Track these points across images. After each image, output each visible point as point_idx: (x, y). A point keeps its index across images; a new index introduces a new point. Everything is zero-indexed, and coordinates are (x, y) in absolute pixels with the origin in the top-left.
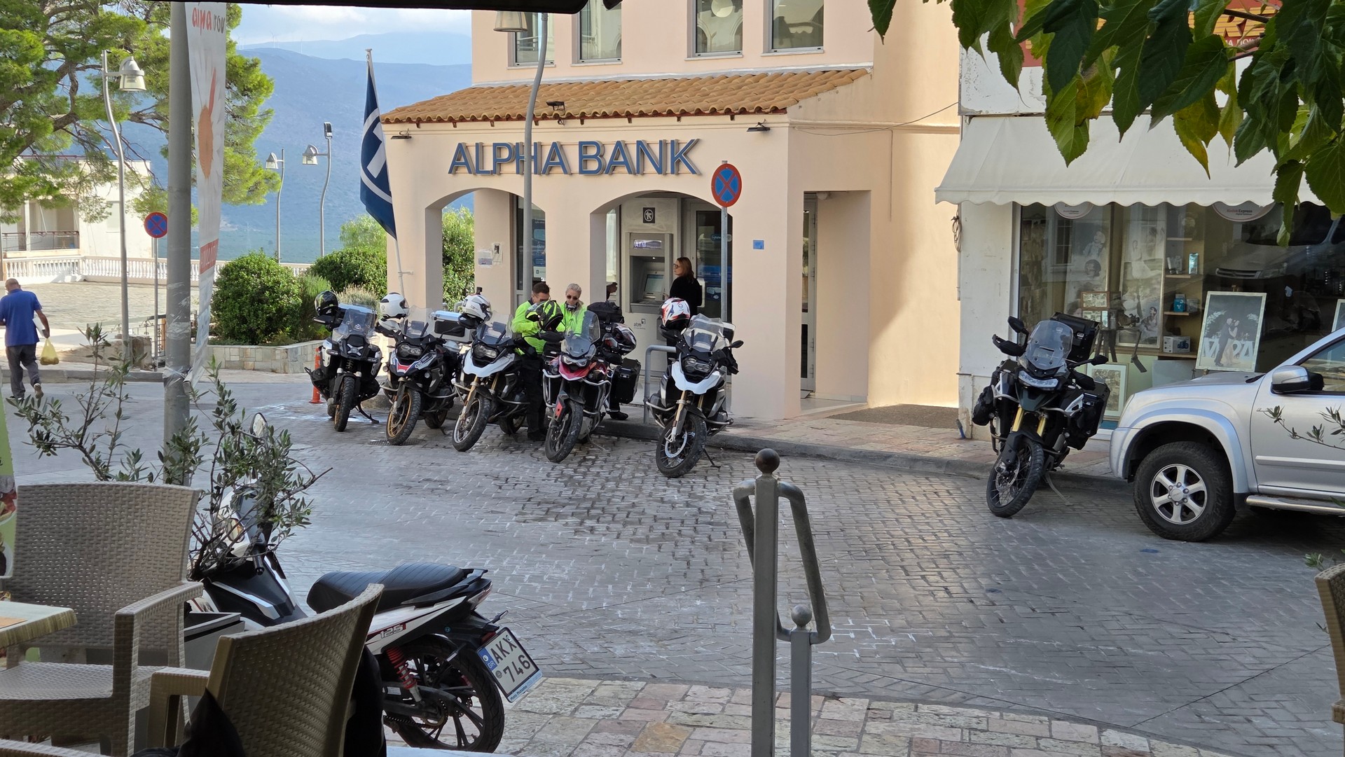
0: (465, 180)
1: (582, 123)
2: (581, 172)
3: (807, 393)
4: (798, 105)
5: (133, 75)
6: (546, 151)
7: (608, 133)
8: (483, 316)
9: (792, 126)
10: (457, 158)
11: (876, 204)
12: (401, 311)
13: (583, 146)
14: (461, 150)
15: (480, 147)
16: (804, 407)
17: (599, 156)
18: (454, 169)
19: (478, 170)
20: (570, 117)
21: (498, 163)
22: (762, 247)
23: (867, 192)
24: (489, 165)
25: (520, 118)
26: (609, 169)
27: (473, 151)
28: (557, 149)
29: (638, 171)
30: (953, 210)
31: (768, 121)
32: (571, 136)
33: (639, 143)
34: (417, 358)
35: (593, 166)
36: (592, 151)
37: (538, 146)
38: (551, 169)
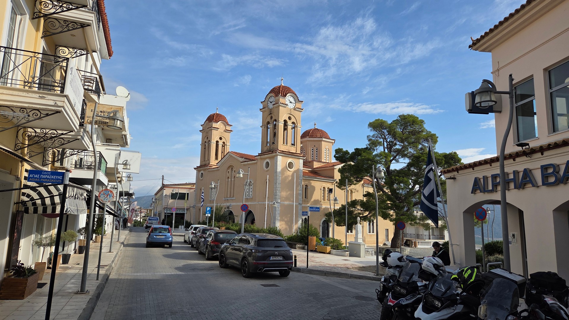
0: (480, 197)
1: (542, 154)
2: (544, 184)
6: (521, 174)
7: (560, 157)
10: (475, 185)
13: (544, 168)
14: (476, 181)
15: (485, 178)
17: (555, 173)
18: (474, 191)
19: (485, 190)
20: (534, 152)
21: (495, 185)
24: (490, 188)
27: (482, 180)
32: (535, 163)
35: (552, 180)
36: (551, 171)
37: (516, 173)
38: (525, 185)
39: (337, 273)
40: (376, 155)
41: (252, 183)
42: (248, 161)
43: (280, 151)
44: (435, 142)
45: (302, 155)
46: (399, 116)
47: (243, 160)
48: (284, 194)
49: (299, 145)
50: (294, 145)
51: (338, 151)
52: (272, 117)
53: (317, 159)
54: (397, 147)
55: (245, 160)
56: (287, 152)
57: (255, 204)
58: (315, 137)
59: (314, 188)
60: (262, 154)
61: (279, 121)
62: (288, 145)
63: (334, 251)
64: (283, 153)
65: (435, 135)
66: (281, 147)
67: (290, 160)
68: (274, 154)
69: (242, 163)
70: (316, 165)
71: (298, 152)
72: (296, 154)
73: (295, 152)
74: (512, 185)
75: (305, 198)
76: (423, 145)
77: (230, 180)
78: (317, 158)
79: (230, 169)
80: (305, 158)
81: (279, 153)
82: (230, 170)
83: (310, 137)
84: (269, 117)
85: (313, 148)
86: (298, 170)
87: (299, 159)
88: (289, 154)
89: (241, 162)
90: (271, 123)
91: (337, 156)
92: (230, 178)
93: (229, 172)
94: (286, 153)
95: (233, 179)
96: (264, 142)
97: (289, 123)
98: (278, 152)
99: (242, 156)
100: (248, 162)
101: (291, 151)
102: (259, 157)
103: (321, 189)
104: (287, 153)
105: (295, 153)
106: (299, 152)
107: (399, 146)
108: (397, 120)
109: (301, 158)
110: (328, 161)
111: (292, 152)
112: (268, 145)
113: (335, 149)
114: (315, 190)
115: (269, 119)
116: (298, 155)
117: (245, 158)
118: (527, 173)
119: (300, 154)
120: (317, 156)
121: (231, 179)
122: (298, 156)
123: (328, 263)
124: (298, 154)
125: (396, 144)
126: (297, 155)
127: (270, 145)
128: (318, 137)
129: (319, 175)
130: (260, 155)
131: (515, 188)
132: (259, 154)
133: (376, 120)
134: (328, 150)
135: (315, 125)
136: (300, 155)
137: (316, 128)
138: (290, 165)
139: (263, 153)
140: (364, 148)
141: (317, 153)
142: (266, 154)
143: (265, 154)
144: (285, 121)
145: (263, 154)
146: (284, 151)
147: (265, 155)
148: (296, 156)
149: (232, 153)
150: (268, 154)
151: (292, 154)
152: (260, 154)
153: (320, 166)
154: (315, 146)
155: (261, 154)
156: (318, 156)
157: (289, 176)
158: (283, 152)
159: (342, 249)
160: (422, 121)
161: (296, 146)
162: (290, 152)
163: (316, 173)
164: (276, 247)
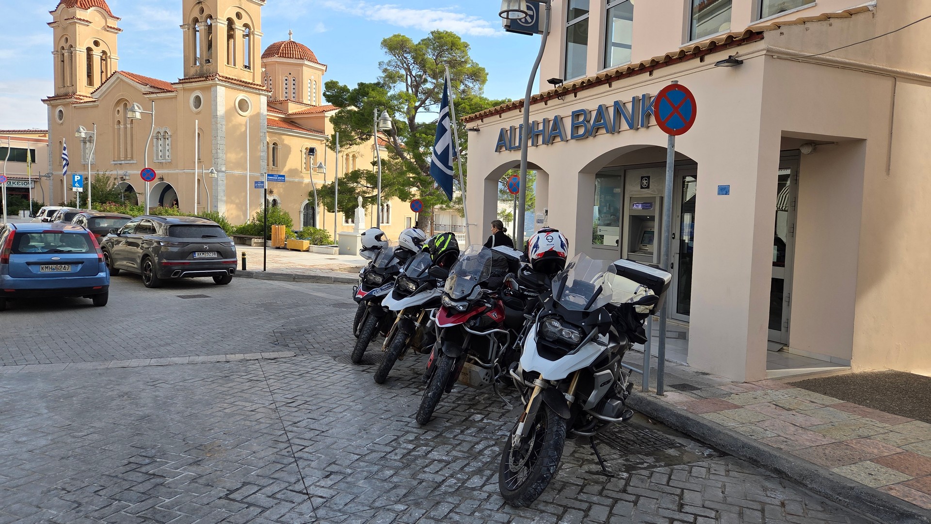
0: (505, 157)
1: (575, 96)
2: (573, 138)
3: (780, 346)
4: (779, 31)
6: (551, 124)
7: (593, 101)
9: (770, 54)
10: (500, 140)
11: (873, 153)
13: (575, 115)
14: (503, 133)
15: (512, 129)
17: (586, 121)
18: (498, 149)
19: (511, 147)
20: (567, 92)
22: (727, 193)
23: (860, 142)
24: (517, 143)
26: (593, 132)
27: (509, 132)
29: (614, 130)
31: (740, 53)
32: (567, 108)
33: (616, 104)
34: (378, 285)
35: (581, 131)
36: (581, 119)
37: (546, 121)
38: (554, 138)
39: (312, 276)
40: (393, 97)
41: (169, 134)
42: (157, 93)
43: (221, 78)
44: (484, 82)
45: (264, 88)
46: (432, 33)
47: (147, 89)
48: (232, 156)
49: (259, 70)
50: (249, 68)
51: (330, 85)
52: (202, 11)
53: (294, 97)
54: (429, 86)
55: (152, 90)
56: (235, 80)
57: (177, 174)
58: (291, 58)
59: (288, 149)
60: (186, 81)
61: (216, 19)
62: (237, 67)
63: (314, 248)
64: (228, 82)
65: (484, 69)
66: (223, 69)
67: (241, 96)
68: (211, 82)
69: (146, 96)
70: (293, 108)
71: (256, 82)
72: (252, 86)
73: (251, 81)
74: (540, 139)
75: (274, 165)
76: (466, 85)
77: (122, 126)
78: (294, 95)
79: (122, 105)
80: (270, 94)
81: (219, 80)
82: (121, 108)
83: (280, 56)
84: (198, 8)
85: (287, 78)
86: (258, 115)
87: (260, 94)
88: (240, 85)
89: (144, 94)
90: (201, 22)
91: (328, 93)
92: (122, 123)
93: (118, 111)
94: (233, 81)
95: (129, 126)
96: (190, 58)
97: (238, 25)
98: (216, 79)
99: (144, 81)
100: (159, 95)
101: (243, 80)
102: (181, 86)
103: (301, 151)
104: (235, 82)
105: (252, 84)
106: (258, 81)
107: (430, 84)
108: (428, 39)
109: (263, 93)
110: (314, 104)
111: (245, 80)
112: (198, 64)
113: (325, 82)
114: (290, 151)
115: (196, 13)
116: (258, 87)
117: (151, 87)
118: (558, 121)
119: (260, 86)
120: (294, 93)
121: (125, 124)
122: (256, 89)
123: (302, 263)
124: (257, 85)
125: (426, 81)
126: (255, 86)
127: (200, 64)
128: (296, 58)
129: (298, 127)
130: (181, 82)
131: (543, 143)
132: (180, 80)
133: (395, 36)
134: (314, 82)
135: (290, 34)
136: (261, 88)
137: (292, 40)
138: (243, 105)
139: (187, 79)
140: (374, 84)
141: (294, 87)
142: (193, 80)
143: (191, 80)
144: (230, 22)
145: (188, 81)
146: (229, 78)
147: (192, 82)
148: (253, 88)
149: (123, 74)
150: (198, 81)
151: (246, 85)
152: (182, 80)
153: (300, 110)
154: (290, 74)
155: (184, 81)
156: (296, 93)
157: (241, 125)
158: (227, 79)
159: (329, 243)
160: (466, 46)
161: (252, 71)
162: (241, 81)
163: (291, 122)
164: (204, 237)
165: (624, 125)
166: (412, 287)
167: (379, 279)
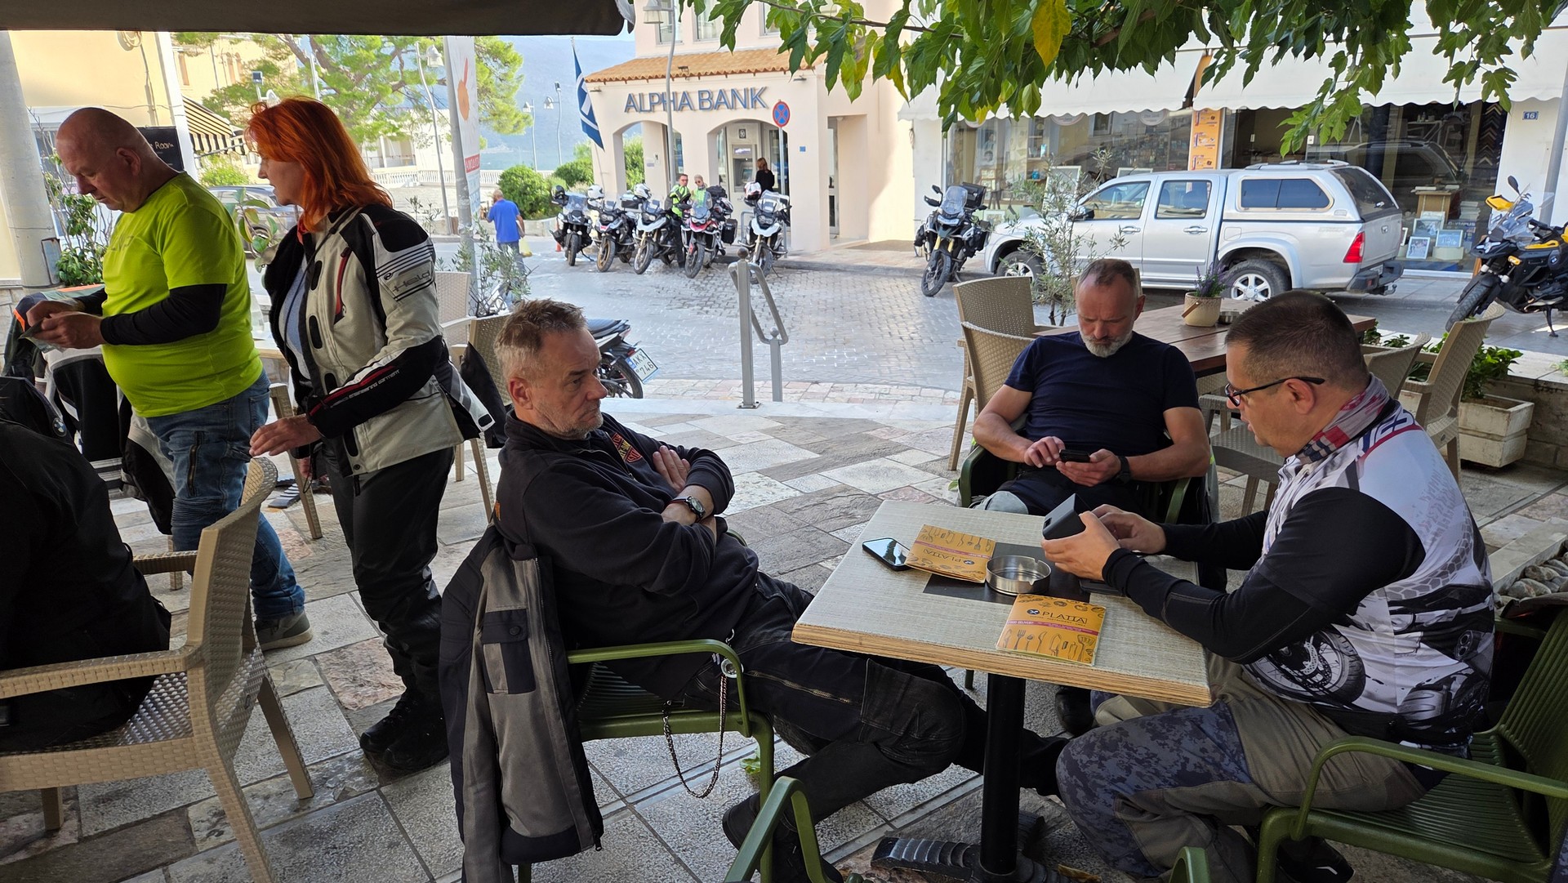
0: (634, 116)
1: (699, 79)
2: (701, 108)
5: (435, 57)
6: (680, 97)
7: (714, 85)
8: (646, 196)
10: (629, 103)
11: (871, 122)
12: (601, 195)
13: (701, 93)
14: (631, 98)
15: (641, 96)
16: (832, 243)
17: (710, 99)
18: (627, 110)
19: (641, 110)
20: (692, 75)
21: (652, 105)
22: (804, 151)
23: (865, 116)
24: (647, 107)
25: (663, 77)
26: (716, 107)
27: (637, 98)
28: (685, 95)
29: (733, 107)
30: (909, 125)
32: (693, 87)
33: (733, 90)
34: (611, 222)
35: (707, 105)
36: (706, 96)
37: (675, 94)
38: (684, 107)
74: (671, 106)
131: (674, 110)
165: (739, 105)
166: (652, 218)
167: (611, 218)
